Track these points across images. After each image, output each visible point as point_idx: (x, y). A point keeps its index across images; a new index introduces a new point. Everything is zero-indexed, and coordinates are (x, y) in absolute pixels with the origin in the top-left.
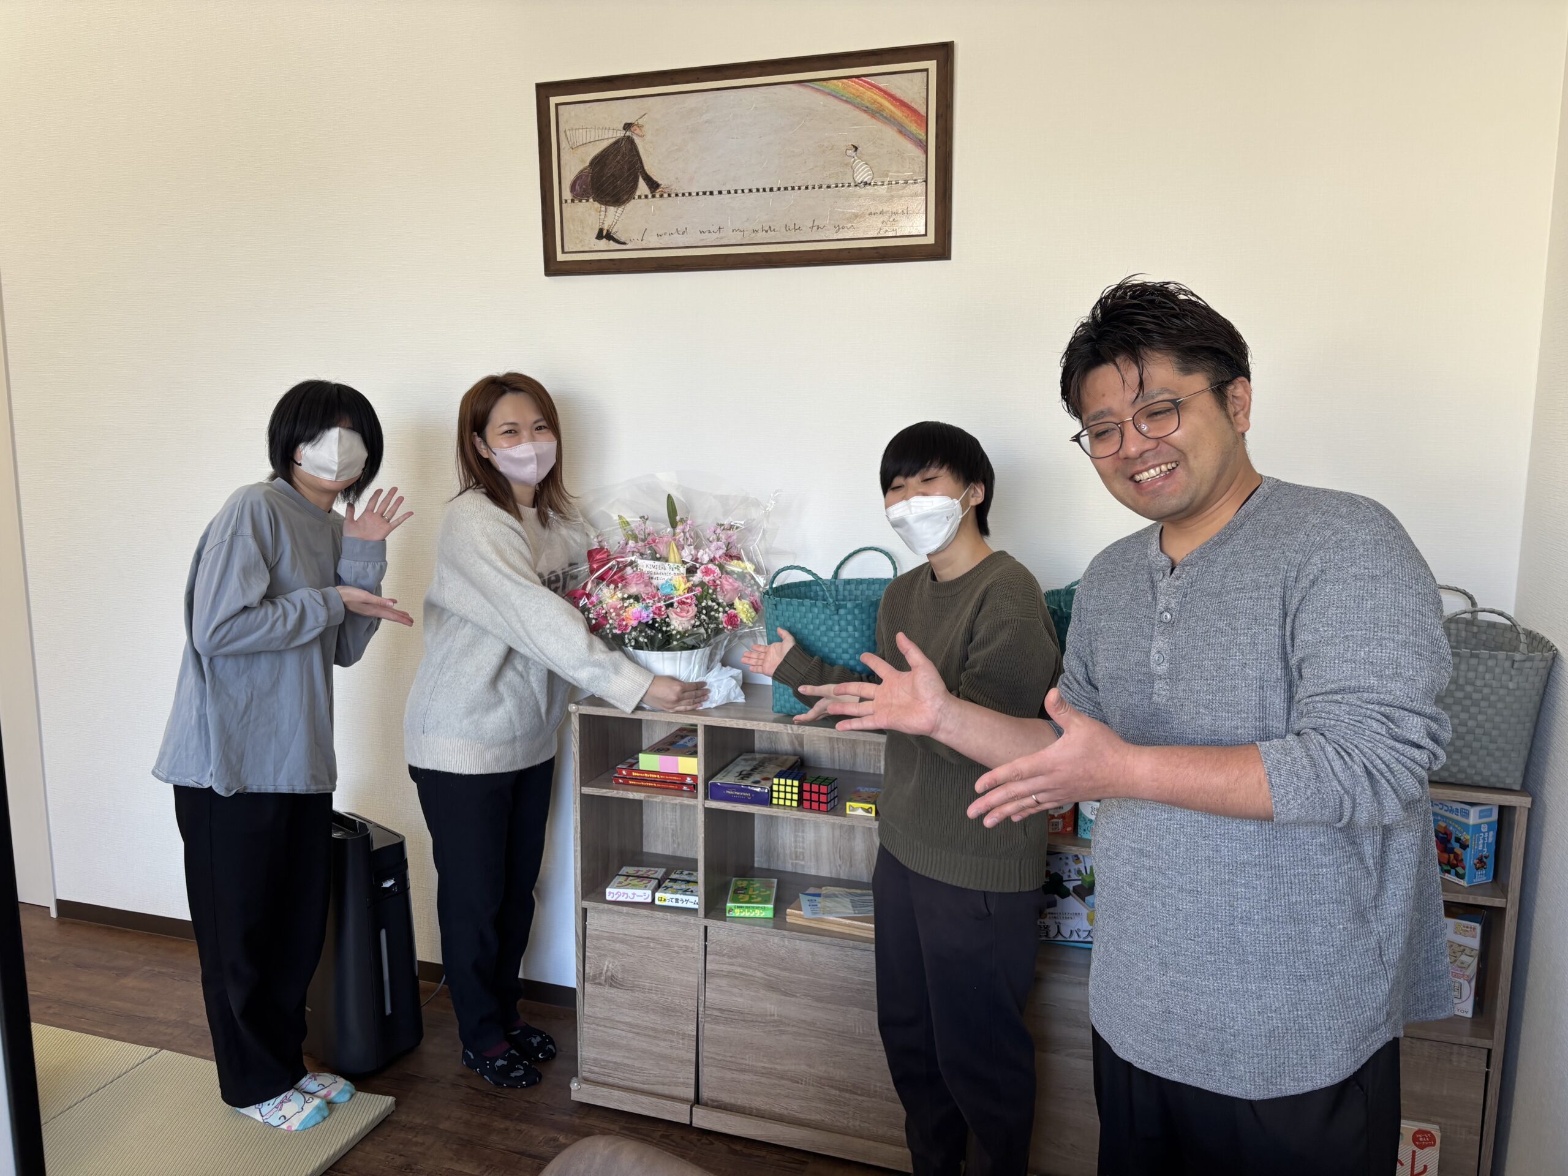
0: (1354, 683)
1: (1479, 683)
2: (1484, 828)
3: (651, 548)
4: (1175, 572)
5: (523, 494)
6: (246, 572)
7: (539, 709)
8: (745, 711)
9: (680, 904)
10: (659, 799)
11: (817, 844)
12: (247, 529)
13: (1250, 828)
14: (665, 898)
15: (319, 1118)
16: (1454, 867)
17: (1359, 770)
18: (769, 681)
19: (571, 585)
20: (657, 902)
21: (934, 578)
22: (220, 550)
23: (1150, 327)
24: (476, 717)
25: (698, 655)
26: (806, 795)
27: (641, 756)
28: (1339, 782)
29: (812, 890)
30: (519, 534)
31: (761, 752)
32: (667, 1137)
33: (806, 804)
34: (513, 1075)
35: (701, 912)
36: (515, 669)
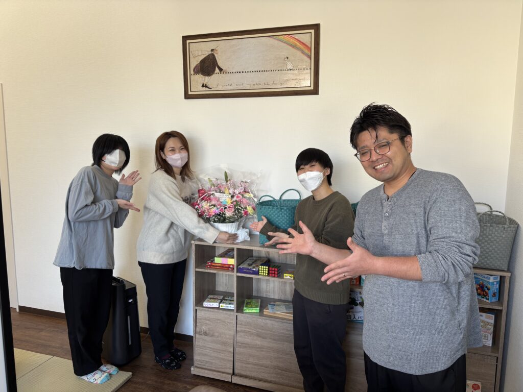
0: (448, 235)
1: (493, 235)
2: (495, 283)
3: (219, 189)
4: (389, 199)
5: (177, 171)
6: (86, 194)
7: (182, 243)
8: (250, 243)
9: (228, 308)
10: (221, 272)
11: (274, 288)
12: (86, 180)
13: (415, 284)
14: (223, 306)
15: (106, 379)
16: (485, 296)
17: (450, 264)
18: (258, 233)
19: (192, 201)
20: (220, 307)
21: (314, 199)
22: (77, 187)
23: (379, 118)
24: (161, 245)
25: (234, 225)
26: (270, 272)
27: (216, 258)
28: (444, 268)
29: (272, 303)
30: (175, 184)
31: (255, 257)
32: (224, 386)
33: (270, 274)
34: (172, 365)
35: (235, 311)
36: (174, 229)
